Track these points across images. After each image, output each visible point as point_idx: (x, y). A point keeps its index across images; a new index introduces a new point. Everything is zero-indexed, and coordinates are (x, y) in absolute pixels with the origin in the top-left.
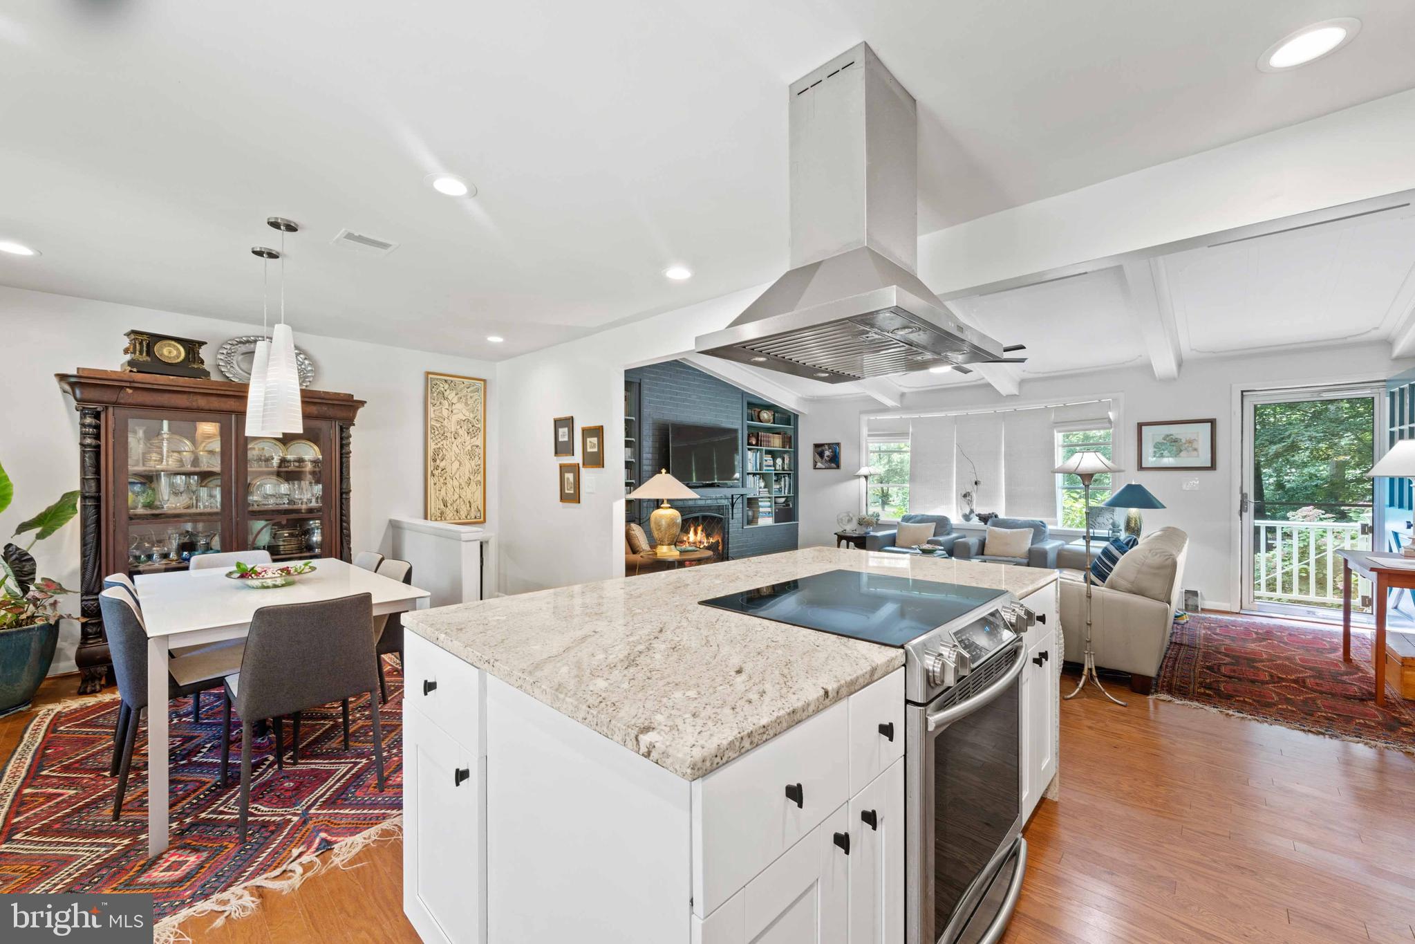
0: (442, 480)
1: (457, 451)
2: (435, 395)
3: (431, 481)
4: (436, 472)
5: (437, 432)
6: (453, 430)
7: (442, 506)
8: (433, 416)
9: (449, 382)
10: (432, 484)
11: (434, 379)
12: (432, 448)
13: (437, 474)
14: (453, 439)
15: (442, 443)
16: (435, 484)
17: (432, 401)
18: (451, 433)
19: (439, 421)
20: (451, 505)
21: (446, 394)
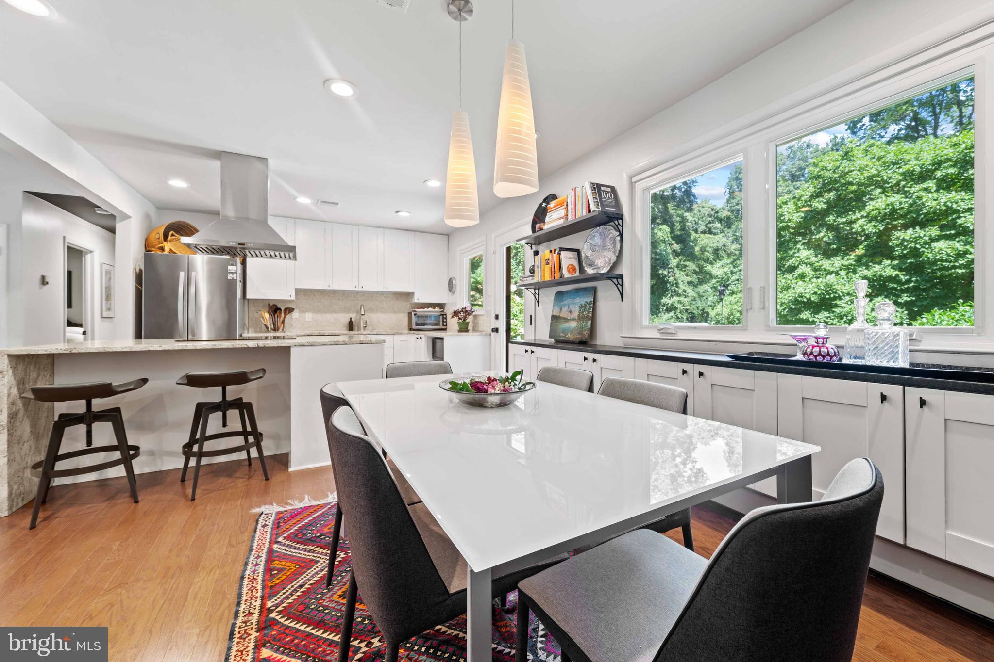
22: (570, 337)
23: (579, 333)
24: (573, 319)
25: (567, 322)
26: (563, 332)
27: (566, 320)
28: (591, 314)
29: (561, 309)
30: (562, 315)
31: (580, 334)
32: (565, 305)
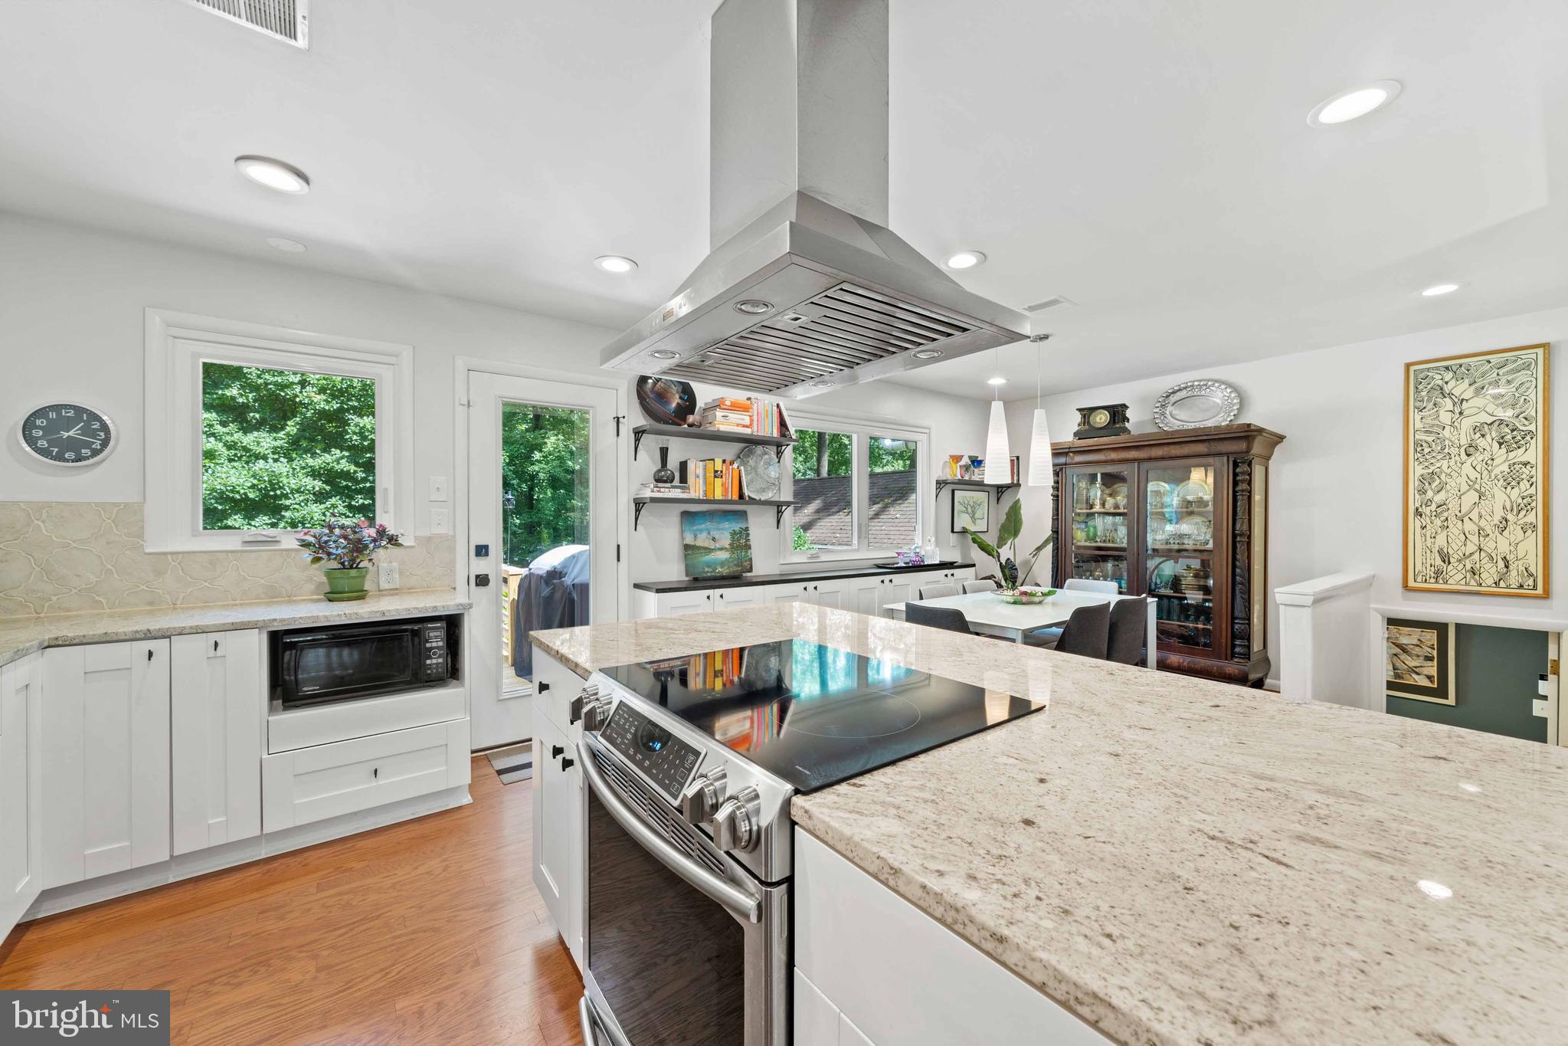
0: (1438, 522)
1: (1473, 475)
2: (1424, 394)
3: (1415, 524)
4: (1427, 510)
5: (1427, 450)
6: (1464, 442)
7: (1439, 561)
8: (1419, 425)
9: (1454, 368)
10: (1418, 529)
11: (1422, 371)
12: (1418, 475)
13: (1428, 513)
14: (1464, 456)
15: (1438, 465)
16: (1423, 528)
17: (1418, 404)
18: (1460, 447)
19: (1431, 432)
20: (1459, 561)
21: (1447, 389)
22: (721, 570)
23: (737, 565)
24: (721, 549)
25: (710, 552)
26: (708, 567)
27: (708, 550)
28: (741, 543)
29: (696, 536)
30: (699, 543)
31: (739, 566)
32: (701, 531)
